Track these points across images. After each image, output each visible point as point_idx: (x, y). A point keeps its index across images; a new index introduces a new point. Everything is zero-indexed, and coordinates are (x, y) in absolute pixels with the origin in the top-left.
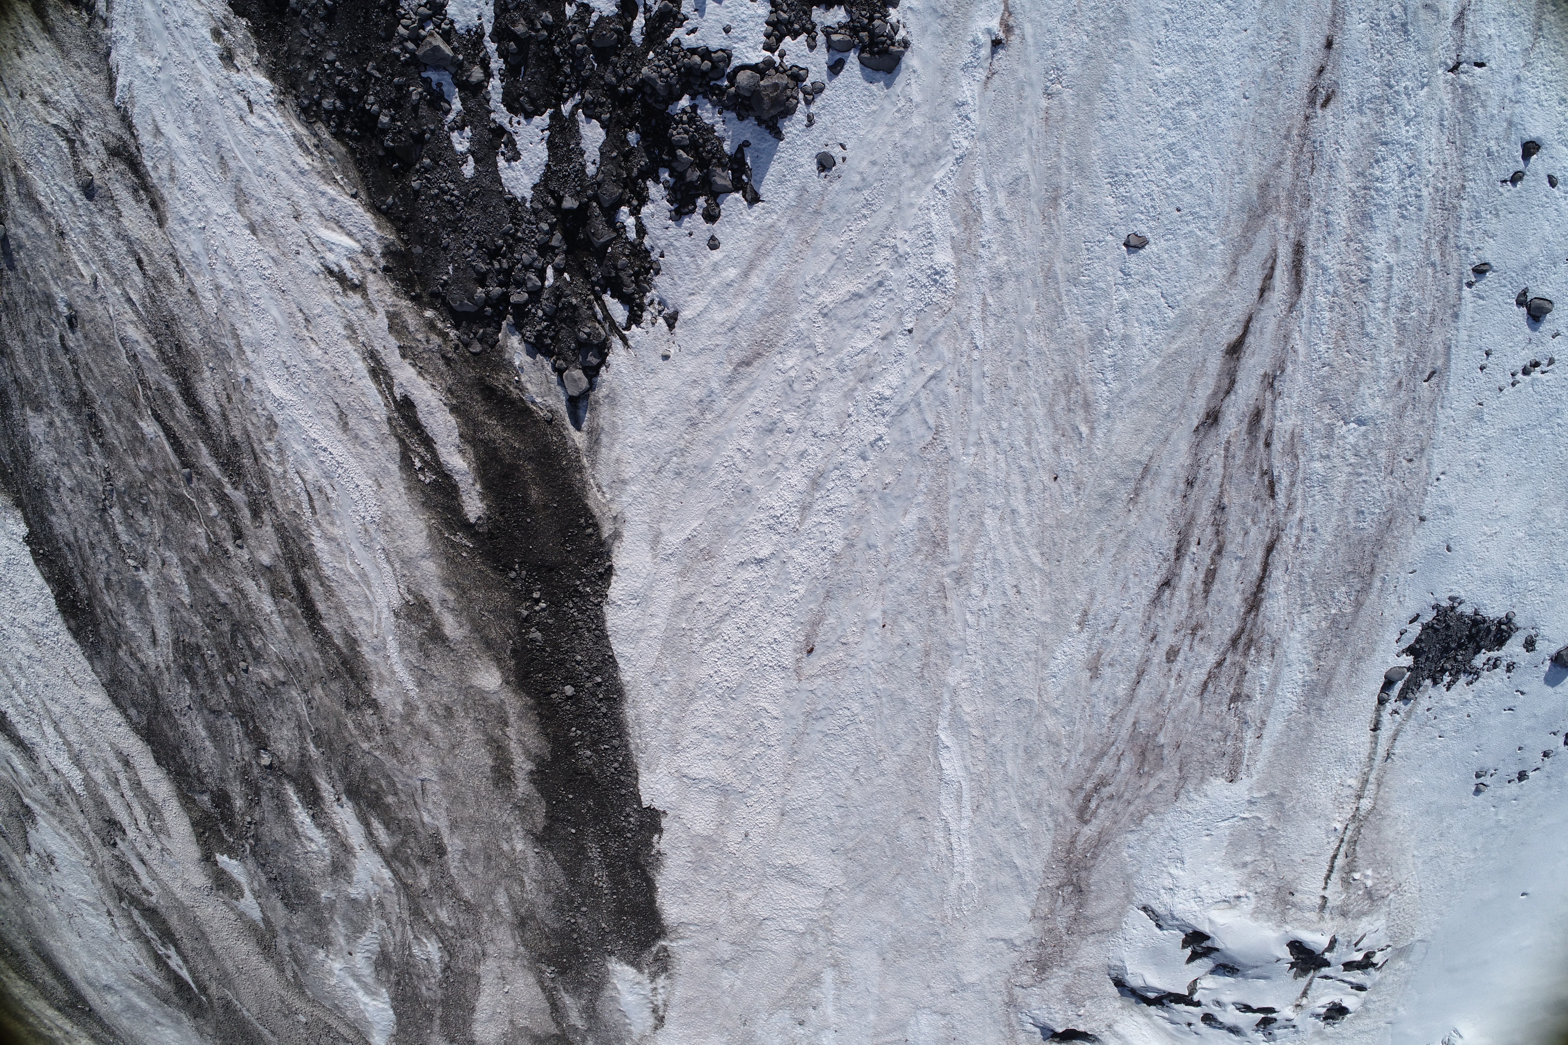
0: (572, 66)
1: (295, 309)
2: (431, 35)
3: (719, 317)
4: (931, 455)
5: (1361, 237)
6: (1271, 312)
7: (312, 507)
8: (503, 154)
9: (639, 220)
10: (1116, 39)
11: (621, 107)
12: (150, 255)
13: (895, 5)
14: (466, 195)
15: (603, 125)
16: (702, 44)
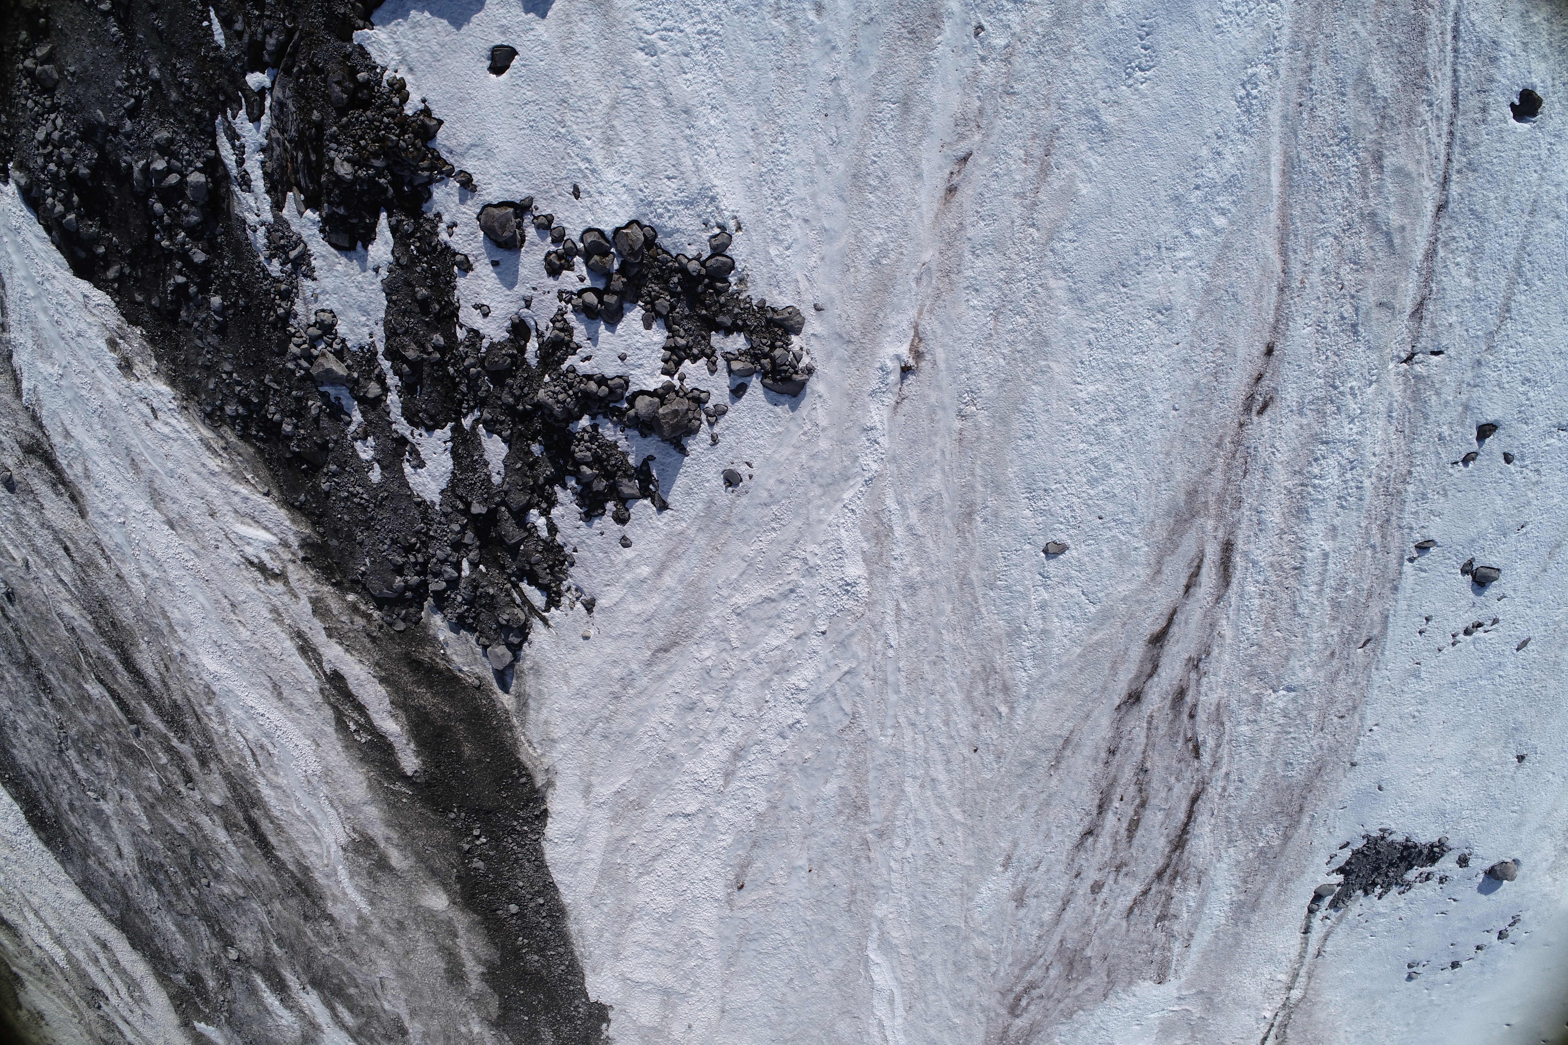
0: (468, 386)
1: (220, 596)
2: (323, 355)
3: (635, 608)
4: (850, 736)
5: (1296, 529)
6: (1197, 605)
7: (256, 760)
8: (408, 462)
9: (549, 520)
10: (1036, 362)
11: (522, 422)
12: (75, 543)
13: (797, 332)
14: (376, 499)
15: (505, 441)
16: (597, 371)
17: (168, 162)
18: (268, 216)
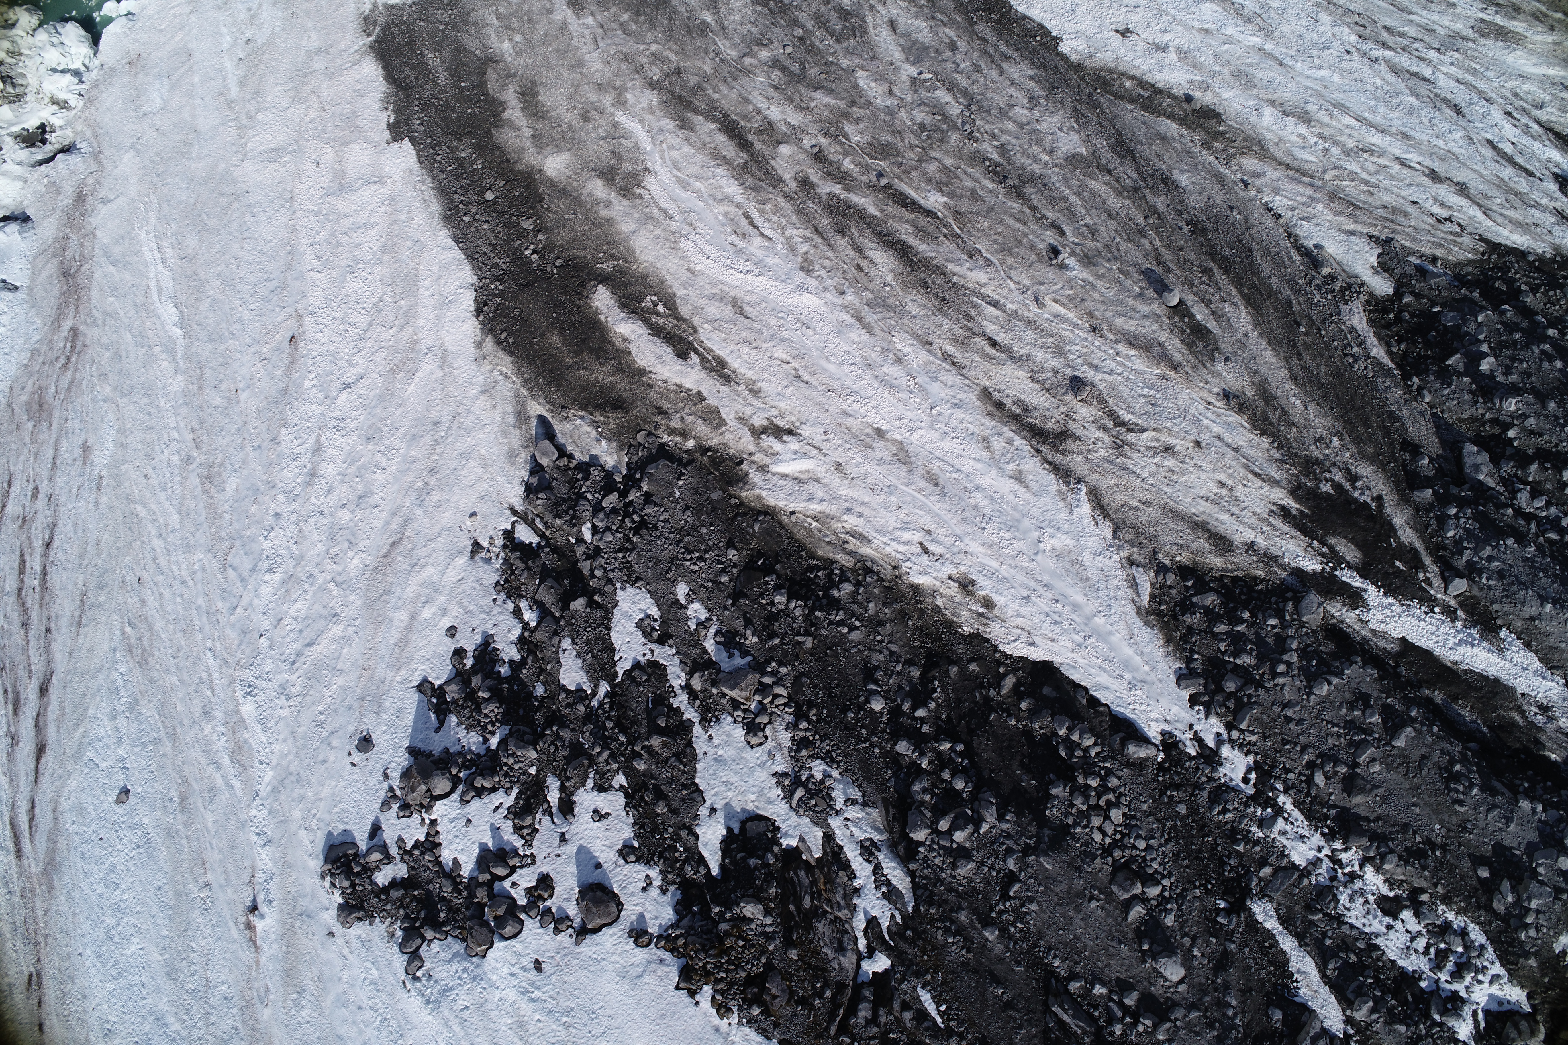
0: (605, 728)
1: (813, 381)
2: (748, 699)
3: (429, 571)
4: (225, 546)
7: (748, 217)
8: (655, 620)
9: (520, 621)
10: (171, 956)
11: (554, 712)
12: (986, 357)
13: (341, 908)
14: (678, 566)
15: (563, 688)
16: (486, 800)
17: (953, 841)
18: (835, 823)
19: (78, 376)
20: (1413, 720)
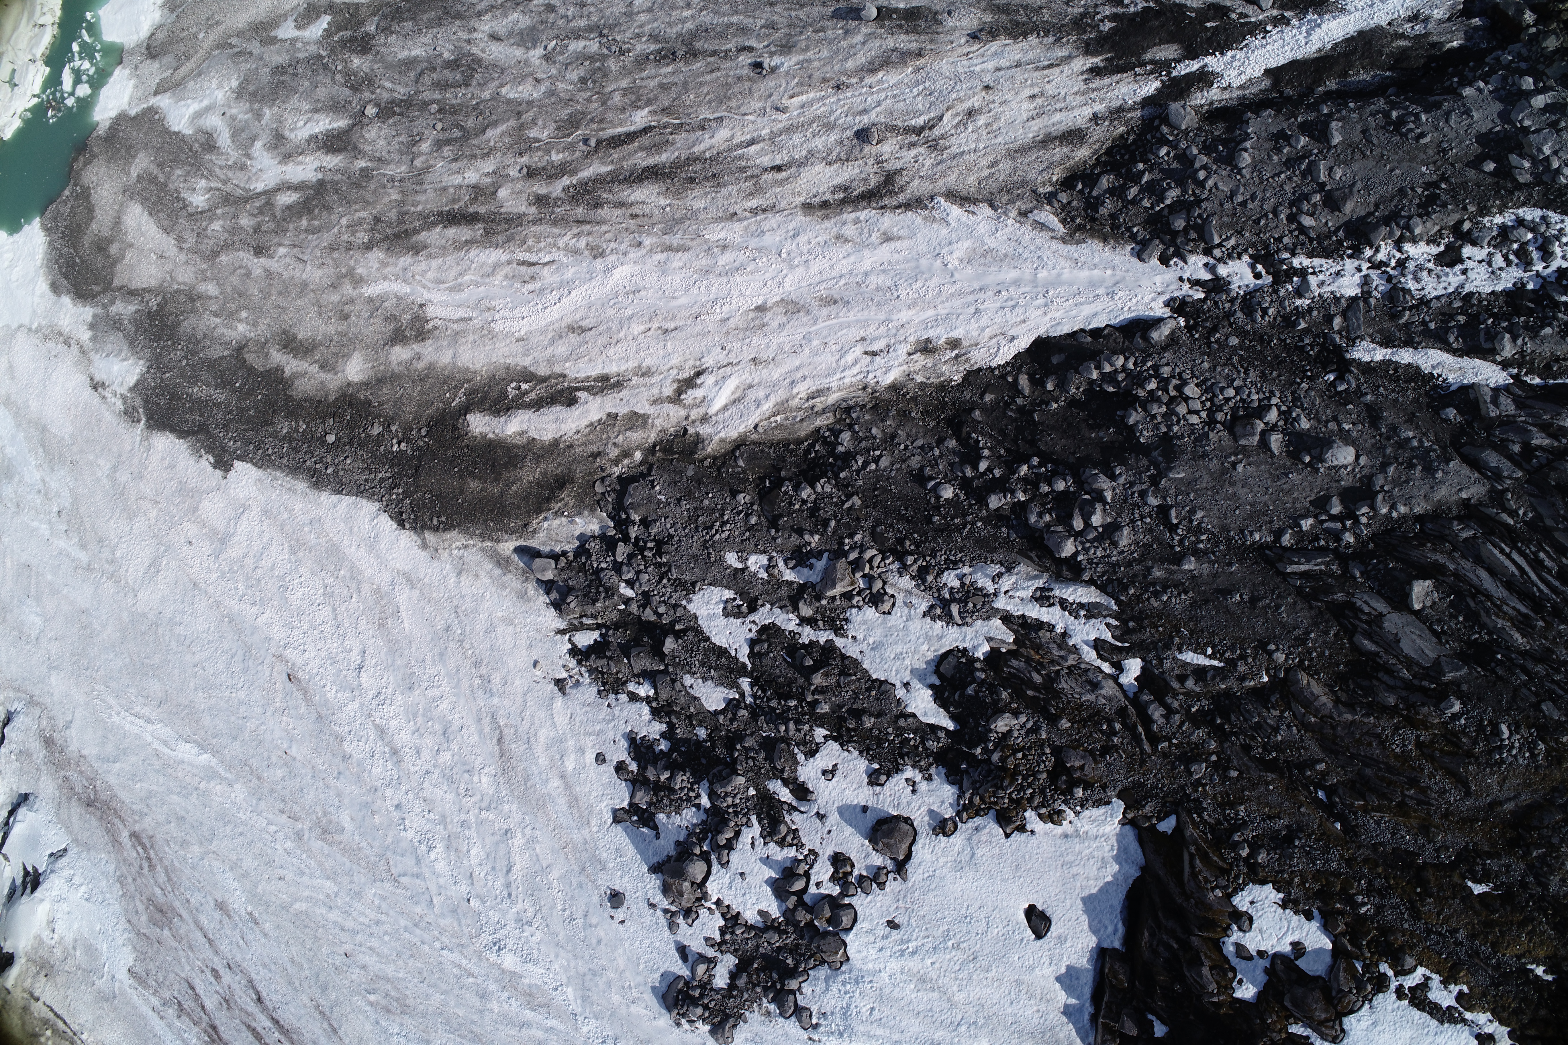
0: (774, 709)
1: (679, 323)
2: (852, 583)
3: (544, 734)
4: (382, 866)
7: (523, 263)
8: (734, 599)
9: (641, 700)
11: (727, 736)
12: (782, 183)
13: (712, 1032)
14: (712, 546)
15: (716, 713)
16: (739, 846)
17: (1096, 528)
18: (1001, 603)
19: (166, 862)
20: (1330, 115)
